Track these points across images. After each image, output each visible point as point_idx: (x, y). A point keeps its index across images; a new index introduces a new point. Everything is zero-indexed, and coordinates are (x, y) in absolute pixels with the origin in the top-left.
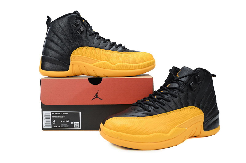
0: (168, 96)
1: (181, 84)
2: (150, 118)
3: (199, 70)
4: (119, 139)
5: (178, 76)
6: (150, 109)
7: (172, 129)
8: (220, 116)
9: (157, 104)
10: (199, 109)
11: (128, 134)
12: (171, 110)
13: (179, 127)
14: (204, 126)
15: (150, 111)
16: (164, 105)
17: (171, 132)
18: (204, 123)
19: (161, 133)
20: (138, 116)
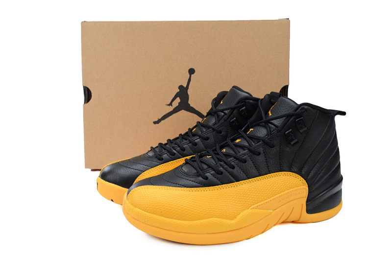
0: (244, 152)
1: (272, 130)
2: (206, 192)
3: (306, 107)
4: (148, 224)
5: (270, 114)
6: (208, 174)
7: (242, 211)
8: (345, 186)
9: (221, 165)
10: (300, 177)
11: (163, 218)
12: (245, 177)
13: (257, 208)
14: (307, 205)
15: (207, 178)
16: (233, 168)
17: (239, 217)
18: (308, 201)
19: (220, 219)
20: (185, 187)
